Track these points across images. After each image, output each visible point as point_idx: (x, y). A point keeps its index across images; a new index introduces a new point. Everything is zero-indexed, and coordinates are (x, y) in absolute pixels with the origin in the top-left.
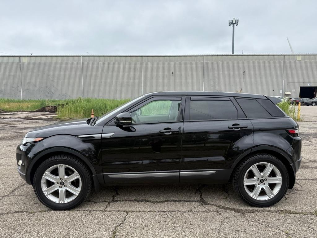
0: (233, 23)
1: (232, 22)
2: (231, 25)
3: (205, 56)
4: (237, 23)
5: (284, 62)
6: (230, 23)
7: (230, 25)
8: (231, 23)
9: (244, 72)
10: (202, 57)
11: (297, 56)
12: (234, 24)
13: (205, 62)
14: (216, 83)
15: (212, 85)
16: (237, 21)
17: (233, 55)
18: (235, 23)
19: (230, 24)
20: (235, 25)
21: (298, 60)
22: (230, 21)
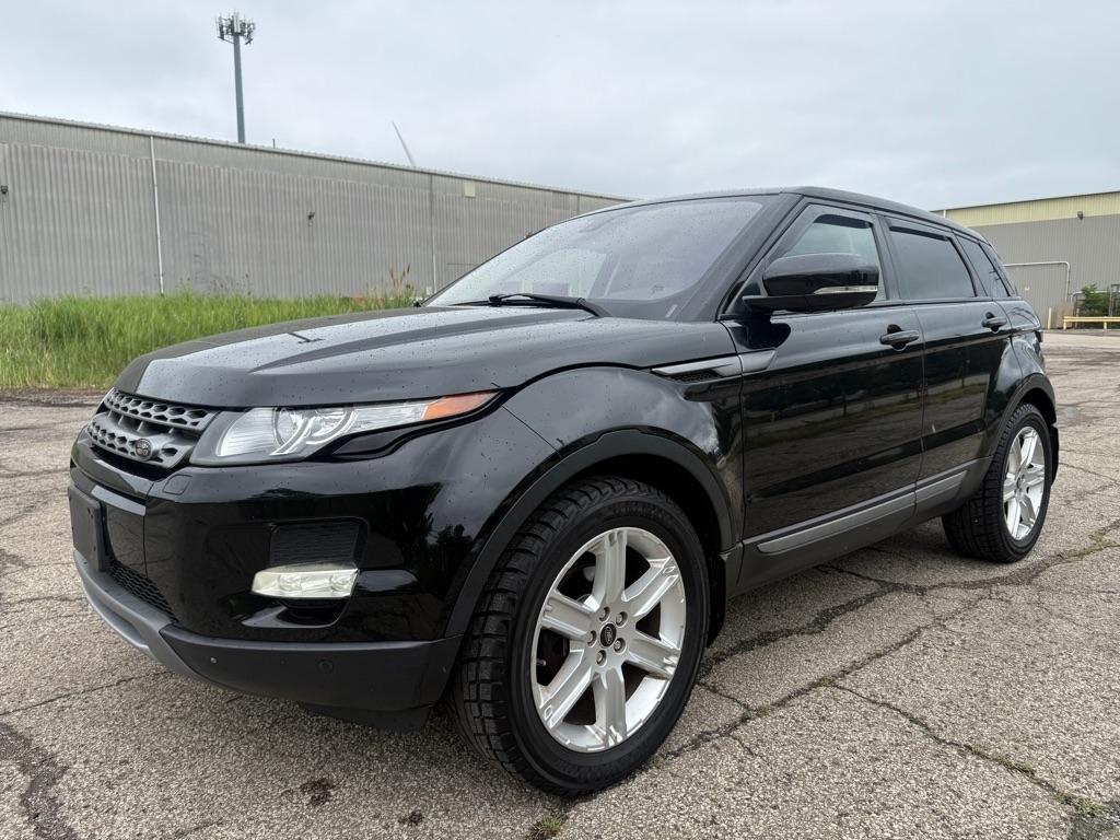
0: (233, 30)
1: (231, 27)
2: (226, 37)
3: (154, 137)
4: (249, 33)
5: (431, 195)
6: (221, 28)
7: (222, 37)
8: (225, 29)
9: (310, 217)
10: (142, 139)
11: (466, 183)
12: (236, 35)
13: (157, 163)
14: (212, 251)
15: (195, 256)
16: (249, 25)
17: (243, 145)
18: (242, 33)
19: (222, 32)
20: (242, 40)
21: (467, 194)
22: (220, 18)
